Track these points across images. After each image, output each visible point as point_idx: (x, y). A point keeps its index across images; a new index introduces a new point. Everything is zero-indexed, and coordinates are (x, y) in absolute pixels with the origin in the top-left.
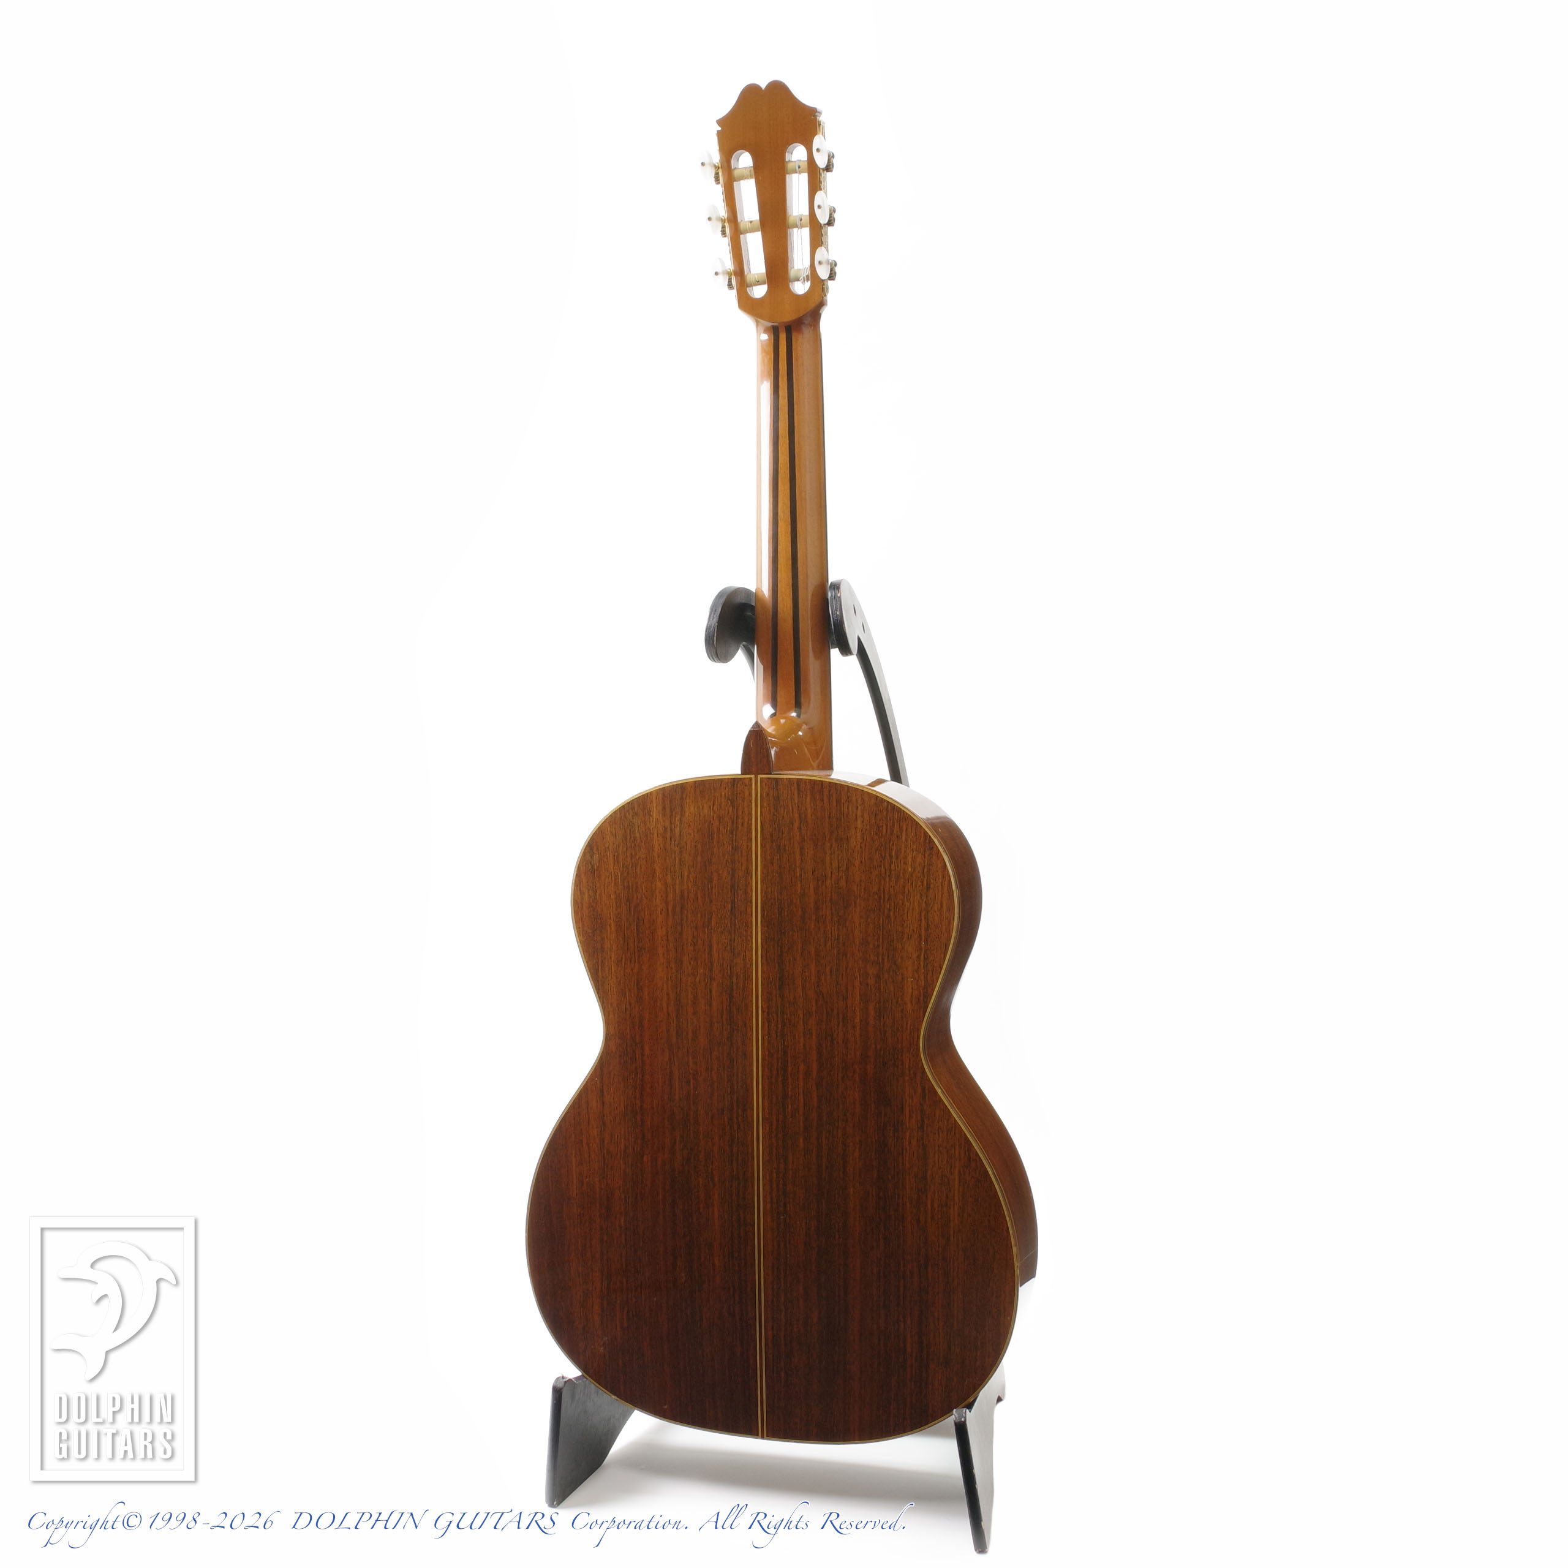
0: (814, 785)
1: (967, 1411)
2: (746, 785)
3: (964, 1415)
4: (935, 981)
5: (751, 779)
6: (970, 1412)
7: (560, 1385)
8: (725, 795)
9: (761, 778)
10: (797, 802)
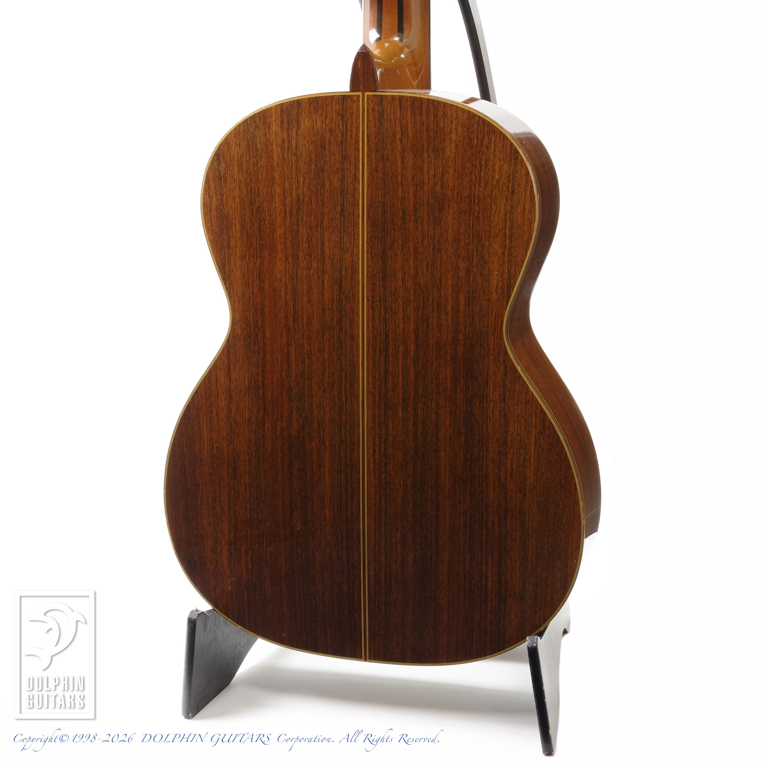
0: (414, 101)
1: (539, 638)
2: (354, 101)
3: (536, 641)
4: (517, 274)
5: (358, 96)
6: (541, 639)
7: (194, 617)
8: (336, 110)
9: (367, 95)
10: (398, 116)
